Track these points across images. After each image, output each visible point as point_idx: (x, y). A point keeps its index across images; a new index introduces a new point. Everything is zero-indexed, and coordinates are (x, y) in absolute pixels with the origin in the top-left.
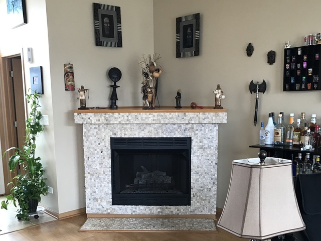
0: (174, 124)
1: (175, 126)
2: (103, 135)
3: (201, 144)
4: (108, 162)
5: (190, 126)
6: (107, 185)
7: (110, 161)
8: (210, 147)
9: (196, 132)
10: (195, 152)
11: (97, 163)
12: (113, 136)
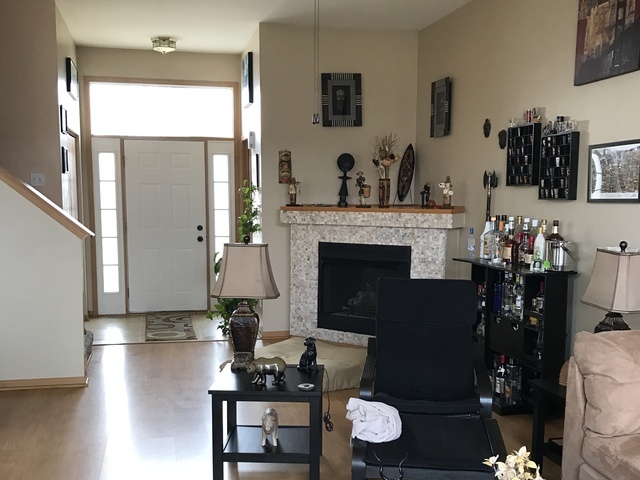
0: (391, 228)
1: (391, 231)
2: (311, 238)
3: (422, 256)
4: (315, 272)
5: (409, 231)
6: (313, 301)
7: (317, 271)
8: (434, 261)
9: (418, 240)
10: (415, 267)
11: (303, 273)
12: (322, 241)
